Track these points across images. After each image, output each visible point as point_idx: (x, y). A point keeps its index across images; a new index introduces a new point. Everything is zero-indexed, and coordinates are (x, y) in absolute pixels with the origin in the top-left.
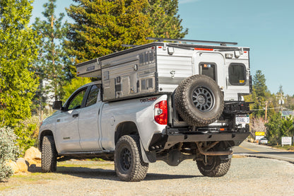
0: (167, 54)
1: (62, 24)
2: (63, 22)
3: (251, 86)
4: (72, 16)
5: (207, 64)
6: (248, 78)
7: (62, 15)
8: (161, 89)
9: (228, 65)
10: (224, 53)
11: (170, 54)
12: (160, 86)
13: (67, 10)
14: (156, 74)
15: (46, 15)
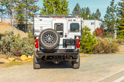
0: (39, 20)
1: (116, 8)
2: (116, 7)
3: (81, 33)
4: (119, 5)
5: (59, 24)
6: (80, 29)
7: (116, 5)
8: (36, 34)
9: (69, 24)
10: (68, 19)
11: (41, 20)
12: (35, 33)
13: (118, 3)
14: (34, 29)
15: (111, 5)
